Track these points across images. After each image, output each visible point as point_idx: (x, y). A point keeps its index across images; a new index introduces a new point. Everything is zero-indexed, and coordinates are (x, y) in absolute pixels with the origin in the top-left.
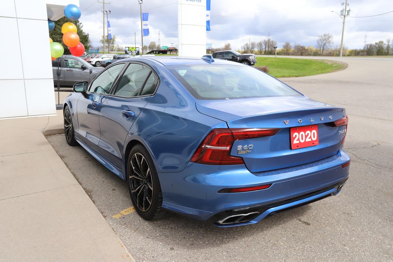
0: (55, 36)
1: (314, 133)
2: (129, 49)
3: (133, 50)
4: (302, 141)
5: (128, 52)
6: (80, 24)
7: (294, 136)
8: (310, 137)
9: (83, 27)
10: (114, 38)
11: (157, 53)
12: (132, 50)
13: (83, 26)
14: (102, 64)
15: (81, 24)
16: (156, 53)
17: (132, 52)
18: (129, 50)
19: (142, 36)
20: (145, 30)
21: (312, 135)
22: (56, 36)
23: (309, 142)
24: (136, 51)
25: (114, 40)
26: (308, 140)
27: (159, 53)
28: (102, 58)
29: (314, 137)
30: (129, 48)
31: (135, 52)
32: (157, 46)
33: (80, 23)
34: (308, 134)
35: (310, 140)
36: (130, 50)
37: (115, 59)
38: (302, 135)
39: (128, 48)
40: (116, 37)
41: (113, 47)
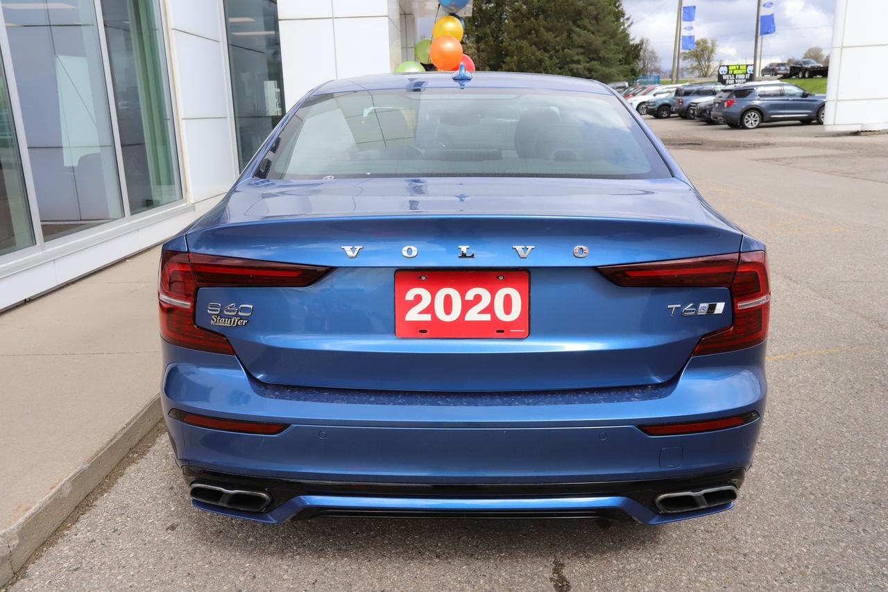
0: (568, 50)
2: (728, 70)
3: (740, 72)
4: (446, 318)
5: (724, 77)
6: (625, 21)
9: (632, 27)
10: (713, 46)
11: (807, 76)
12: (735, 72)
13: (632, 23)
14: (649, 107)
15: (628, 19)
16: (804, 77)
17: (735, 77)
18: (728, 73)
19: (757, 36)
20: (764, 18)
22: (570, 52)
24: (747, 73)
25: (712, 51)
27: (811, 76)
28: (655, 95)
30: (728, 66)
31: (743, 76)
32: (825, 58)
33: (626, 17)
34: (478, 298)
36: (731, 72)
37: (679, 96)
39: (726, 69)
40: (717, 43)
41: (709, 67)
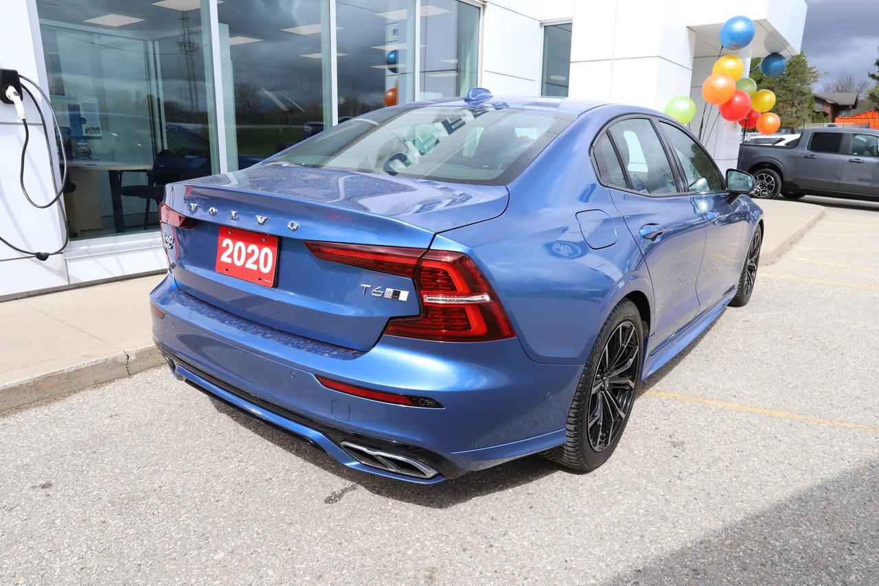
1: (266, 255)
4: (239, 264)
7: (224, 245)
8: (257, 262)
21: (263, 259)
23: (252, 271)
26: (250, 265)
29: (265, 265)
34: (253, 251)
35: (255, 267)
38: (240, 249)
